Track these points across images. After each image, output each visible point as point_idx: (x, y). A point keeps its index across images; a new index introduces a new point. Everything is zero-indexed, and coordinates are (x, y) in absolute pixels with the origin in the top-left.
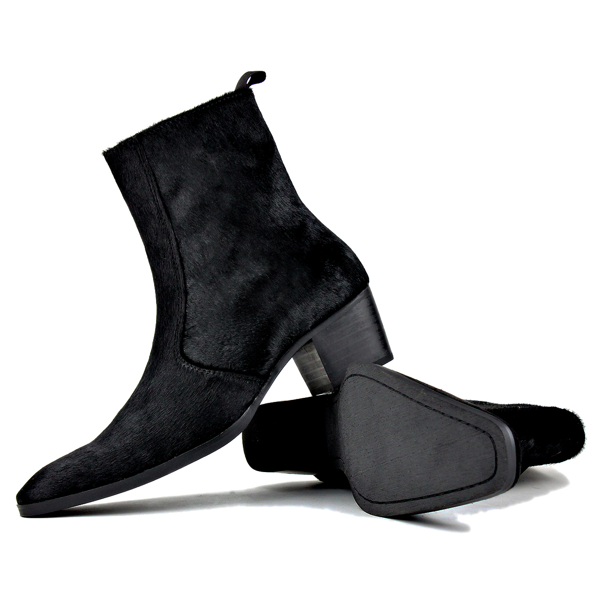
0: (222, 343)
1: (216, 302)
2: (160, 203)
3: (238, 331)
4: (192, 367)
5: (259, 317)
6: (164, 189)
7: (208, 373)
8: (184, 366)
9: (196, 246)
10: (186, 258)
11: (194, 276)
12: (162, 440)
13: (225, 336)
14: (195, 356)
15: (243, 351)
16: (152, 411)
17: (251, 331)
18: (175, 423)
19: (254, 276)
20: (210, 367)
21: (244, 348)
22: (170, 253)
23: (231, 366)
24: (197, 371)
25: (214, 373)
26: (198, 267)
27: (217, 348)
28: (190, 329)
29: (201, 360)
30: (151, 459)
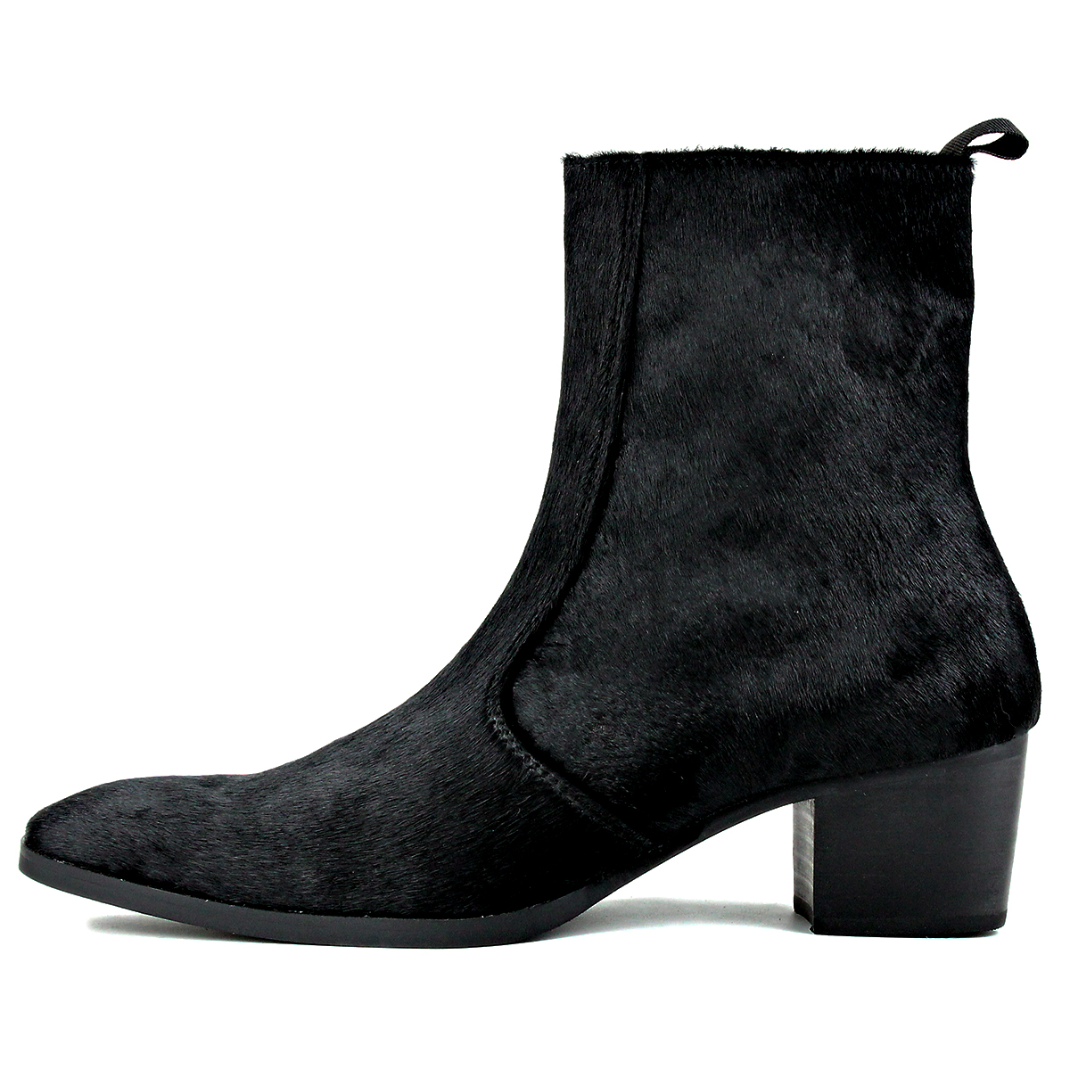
0: (599, 716)
1: (634, 617)
2: (621, 334)
3: (648, 705)
4: (507, 733)
5: (709, 697)
6: (648, 307)
7: (531, 767)
8: (494, 722)
9: (655, 471)
10: (621, 483)
11: (618, 535)
12: (358, 863)
13: (613, 702)
14: (529, 712)
15: (634, 756)
16: (377, 786)
17: (676, 720)
18: (404, 841)
19: (745, 601)
20: (544, 756)
21: (640, 750)
22: (591, 457)
23: (589, 776)
24: (513, 750)
25: (545, 774)
26: (635, 520)
27: (583, 719)
28: (550, 645)
29: (537, 729)
30: (314, 894)
